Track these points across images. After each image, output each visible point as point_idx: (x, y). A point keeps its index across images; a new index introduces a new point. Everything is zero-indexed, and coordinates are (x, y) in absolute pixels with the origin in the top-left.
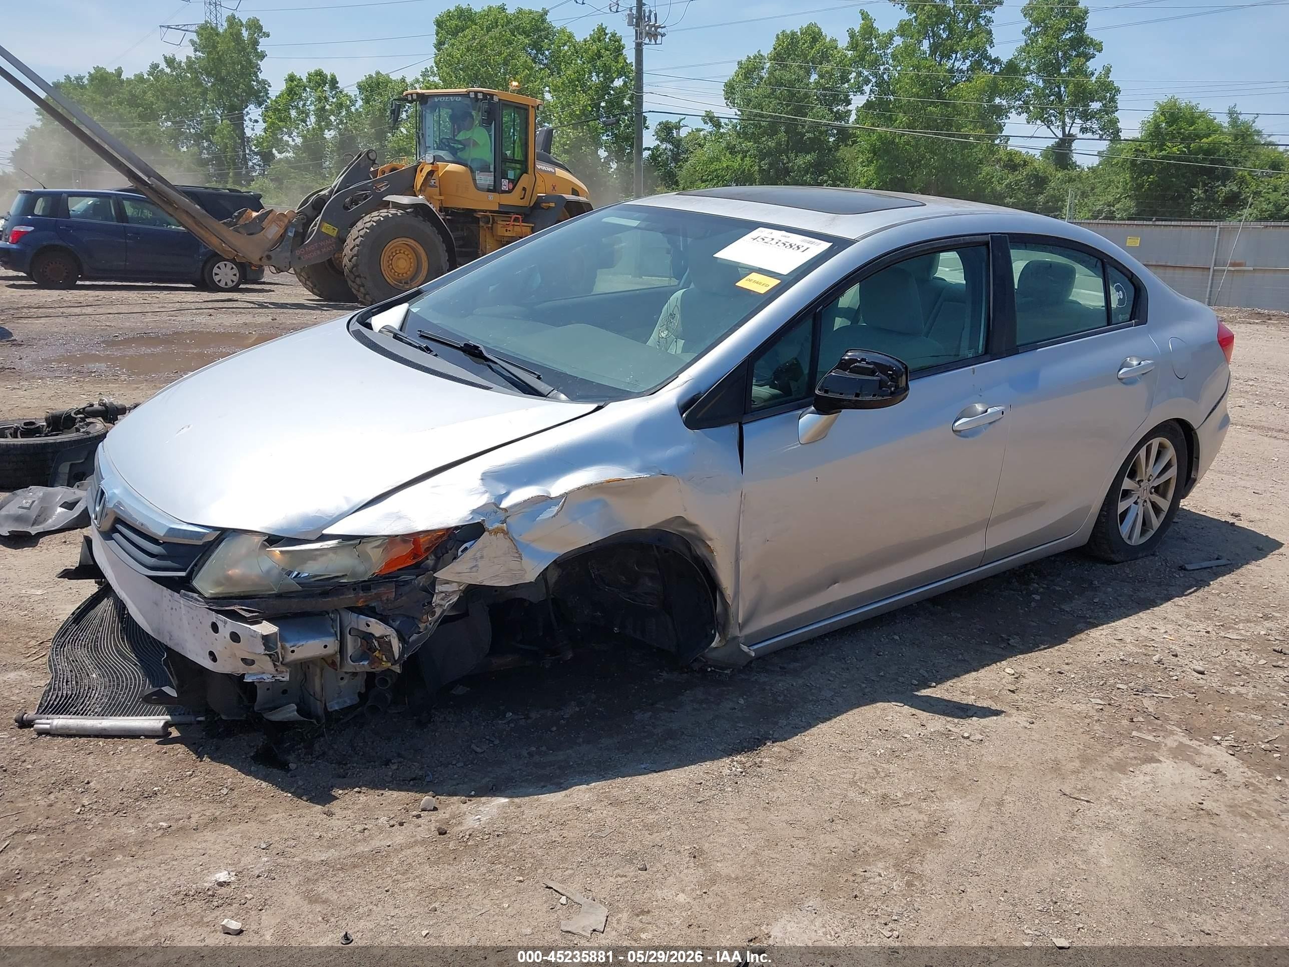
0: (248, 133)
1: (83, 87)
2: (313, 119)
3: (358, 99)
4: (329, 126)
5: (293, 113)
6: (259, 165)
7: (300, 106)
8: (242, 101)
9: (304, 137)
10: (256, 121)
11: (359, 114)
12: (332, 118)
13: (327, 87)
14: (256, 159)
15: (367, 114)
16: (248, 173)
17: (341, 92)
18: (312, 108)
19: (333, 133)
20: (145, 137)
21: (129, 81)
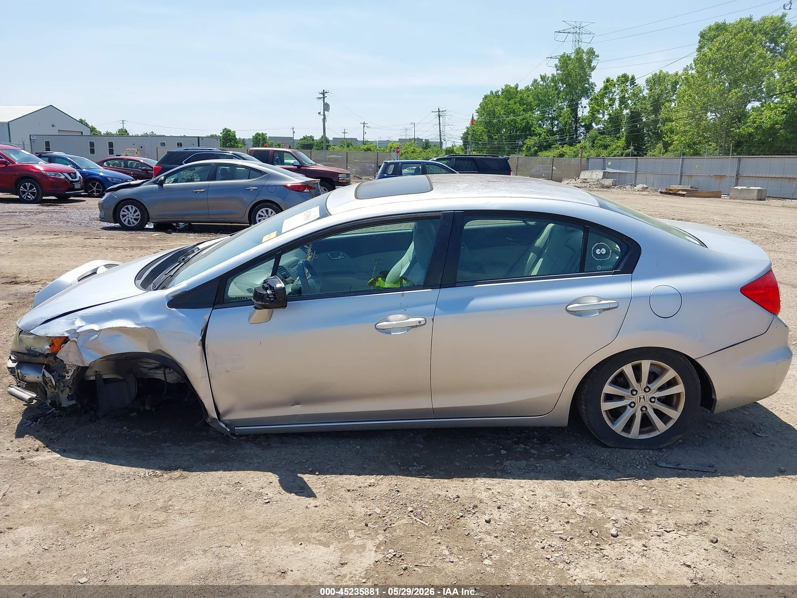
0: (580, 114)
1: (498, 96)
2: (617, 103)
3: (645, 89)
4: (626, 108)
5: (606, 101)
6: (583, 133)
7: (611, 96)
8: (578, 97)
9: (610, 115)
10: (585, 107)
11: (644, 98)
12: (629, 102)
13: (628, 84)
14: (582, 129)
15: (650, 97)
16: (577, 137)
17: (636, 85)
18: (617, 97)
19: (628, 111)
20: (525, 121)
21: (521, 92)
